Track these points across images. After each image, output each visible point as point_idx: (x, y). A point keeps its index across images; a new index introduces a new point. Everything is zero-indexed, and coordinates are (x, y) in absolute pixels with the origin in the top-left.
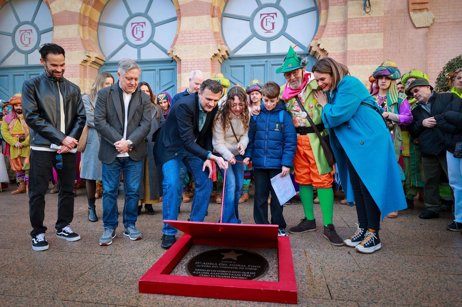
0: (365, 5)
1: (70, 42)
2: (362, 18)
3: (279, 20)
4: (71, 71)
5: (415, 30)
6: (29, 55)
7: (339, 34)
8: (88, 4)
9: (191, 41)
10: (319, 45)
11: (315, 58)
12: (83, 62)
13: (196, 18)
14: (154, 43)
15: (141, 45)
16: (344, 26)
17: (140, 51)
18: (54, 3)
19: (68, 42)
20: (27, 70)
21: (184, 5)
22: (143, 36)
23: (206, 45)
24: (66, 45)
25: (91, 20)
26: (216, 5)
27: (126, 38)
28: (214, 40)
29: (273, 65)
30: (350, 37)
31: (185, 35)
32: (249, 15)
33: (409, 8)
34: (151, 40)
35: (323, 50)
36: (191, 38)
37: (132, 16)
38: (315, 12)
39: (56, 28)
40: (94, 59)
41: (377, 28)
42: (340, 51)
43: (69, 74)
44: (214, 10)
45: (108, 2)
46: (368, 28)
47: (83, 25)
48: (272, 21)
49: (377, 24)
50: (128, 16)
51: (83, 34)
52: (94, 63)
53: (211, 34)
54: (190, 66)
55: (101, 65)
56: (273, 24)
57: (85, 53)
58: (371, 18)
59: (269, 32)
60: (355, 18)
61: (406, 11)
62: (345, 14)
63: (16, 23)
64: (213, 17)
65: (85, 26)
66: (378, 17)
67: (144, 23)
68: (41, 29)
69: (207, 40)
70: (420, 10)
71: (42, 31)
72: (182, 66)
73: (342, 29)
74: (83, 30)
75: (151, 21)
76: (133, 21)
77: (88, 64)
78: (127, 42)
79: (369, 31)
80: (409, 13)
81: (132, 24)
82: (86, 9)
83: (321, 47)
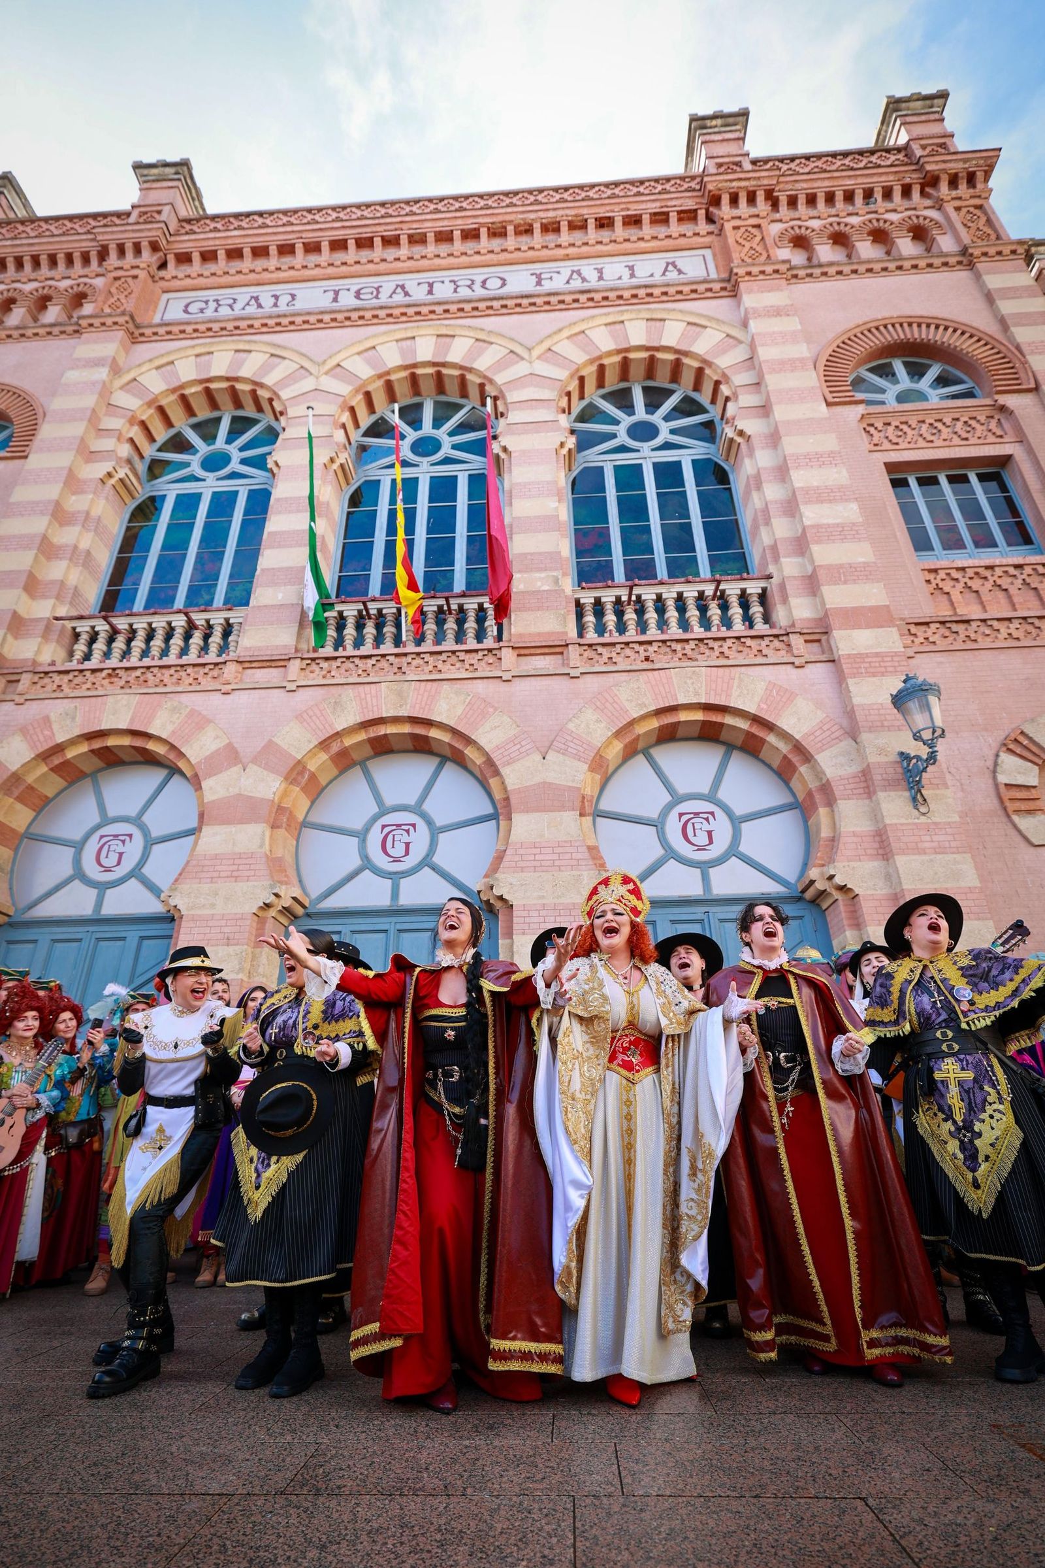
0: (914, 799)
1: (237, 862)
2: (915, 824)
3: (722, 828)
4: (226, 930)
5: (1032, 850)
6: (108, 891)
7: (871, 855)
8: (291, 783)
9: (538, 864)
10: (831, 877)
11: (818, 905)
12: (261, 908)
13: (546, 816)
14: (434, 868)
15: (403, 872)
16: (877, 839)
17: (398, 885)
18: (214, 778)
19: (231, 862)
20: (91, 929)
21: (519, 791)
22: (407, 853)
23: (574, 873)
24: (225, 868)
25: (291, 816)
26: (588, 791)
27: (365, 857)
28: (591, 862)
29: (722, 921)
30: (901, 861)
31: (522, 851)
32: (654, 814)
33: (1005, 809)
34: (427, 862)
35: (842, 888)
36: (537, 857)
37: (384, 811)
38: (796, 812)
39: (206, 830)
40: (287, 902)
41: (953, 844)
42: (884, 892)
43: (220, 936)
44: (583, 802)
45: (331, 782)
46: (935, 844)
47: (274, 827)
48: (706, 827)
49: (950, 838)
50: (375, 809)
51: (270, 845)
52: (286, 910)
53: (584, 849)
54: (536, 920)
55: (296, 917)
56: (710, 833)
57: (272, 886)
58: (935, 824)
59: (701, 849)
60: (902, 824)
61: (1001, 812)
62: (876, 815)
63: (96, 819)
64: (581, 815)
65: (278, 827)
66: (949, 823)
67: (414, 825)
68: (155, 833)
69: (574, 862)
70: (1030, 812)
71: (158, 838)
72: (515, 920)
73: (877, 845)
74: (271, 837)
75: (429, 822)
76: (386, 820)
77: (273, 912)
78: (367, 864)
79: (940, 850)
80: (1008, 816)
81: (384, 827)
82: (285, 794)
83: (838, 880)
